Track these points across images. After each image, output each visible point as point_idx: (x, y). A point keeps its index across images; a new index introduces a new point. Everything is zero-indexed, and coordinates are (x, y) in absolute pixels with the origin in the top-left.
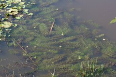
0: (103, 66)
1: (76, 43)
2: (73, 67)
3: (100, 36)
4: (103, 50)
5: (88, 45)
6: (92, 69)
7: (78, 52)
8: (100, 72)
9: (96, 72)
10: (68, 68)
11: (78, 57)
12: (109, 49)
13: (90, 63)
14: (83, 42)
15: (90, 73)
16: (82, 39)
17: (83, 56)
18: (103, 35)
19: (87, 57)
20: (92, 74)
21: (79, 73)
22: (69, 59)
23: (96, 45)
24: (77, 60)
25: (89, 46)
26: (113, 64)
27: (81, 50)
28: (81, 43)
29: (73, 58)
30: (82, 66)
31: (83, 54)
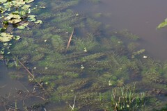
0: (143, 95)
1: (105, 63)
2: (101, 97)
3: (139, 52)
4: (143, 72)
5: (122, 65)
6: (128, 99)
7: (108, 75)
8: (140, 103)
9: (134, 103)
10: (93, 98)
11: (108, 83)
12: (153, 70)
13: (125, 91)
14: (115, 61)
15: (126, 104)
16: (113, 57)
17: (115, 80)
18: (143, 50)
19: (121, 82)
20: (128, 106)
21: (109, 105)
22: (95, 85)
23: (133, 64)
24: (107, 86)
25: (124, 66)
26: (158, 92)
27: (112, 72)
28: (112, 63)
29: (101, 84)
30: (113, 95)
31: (115, 78)
